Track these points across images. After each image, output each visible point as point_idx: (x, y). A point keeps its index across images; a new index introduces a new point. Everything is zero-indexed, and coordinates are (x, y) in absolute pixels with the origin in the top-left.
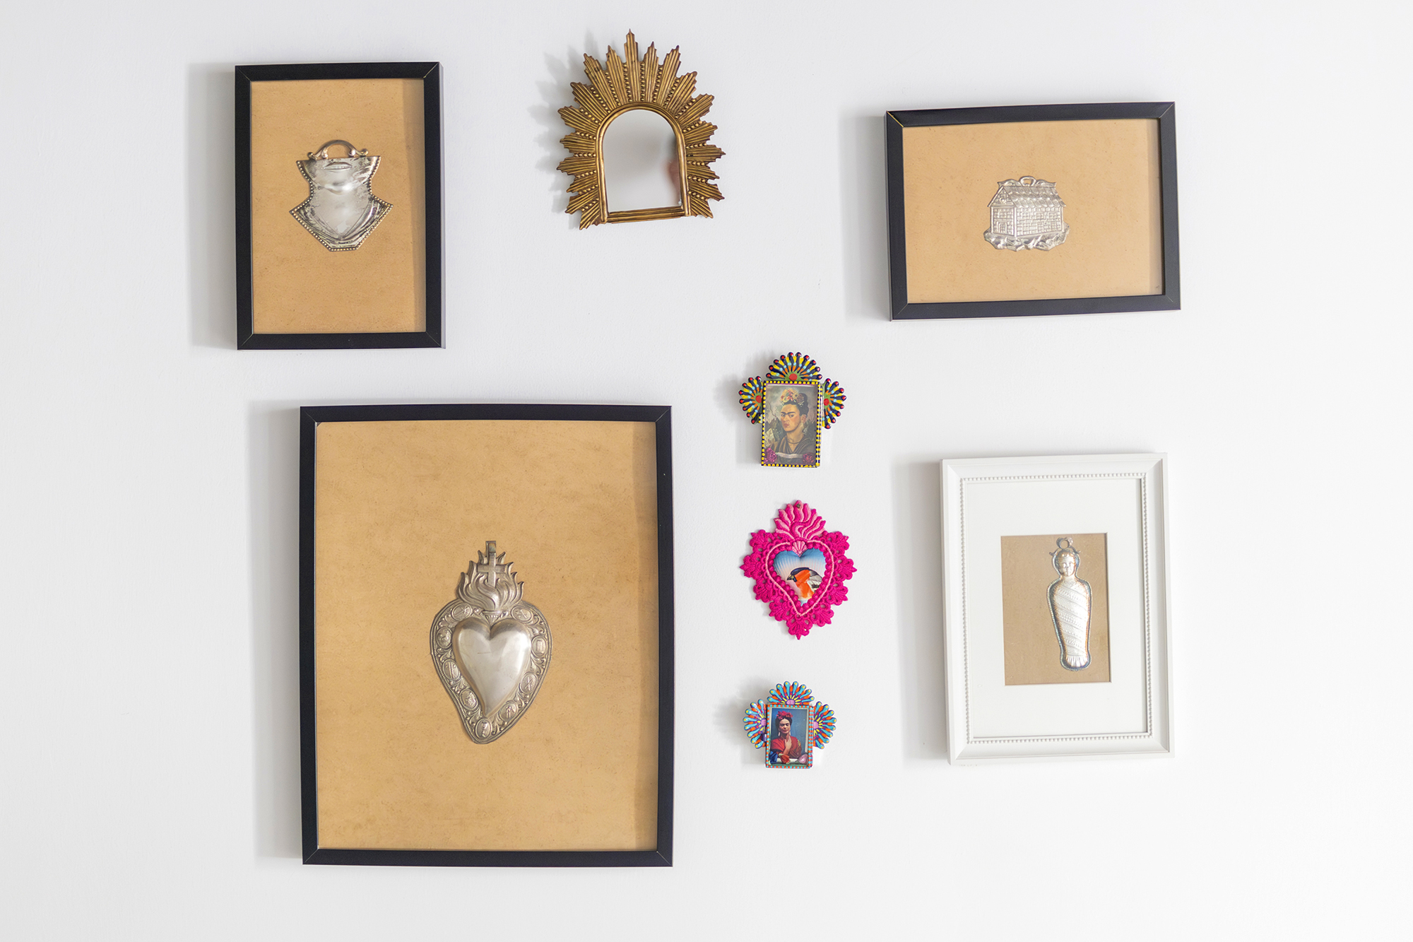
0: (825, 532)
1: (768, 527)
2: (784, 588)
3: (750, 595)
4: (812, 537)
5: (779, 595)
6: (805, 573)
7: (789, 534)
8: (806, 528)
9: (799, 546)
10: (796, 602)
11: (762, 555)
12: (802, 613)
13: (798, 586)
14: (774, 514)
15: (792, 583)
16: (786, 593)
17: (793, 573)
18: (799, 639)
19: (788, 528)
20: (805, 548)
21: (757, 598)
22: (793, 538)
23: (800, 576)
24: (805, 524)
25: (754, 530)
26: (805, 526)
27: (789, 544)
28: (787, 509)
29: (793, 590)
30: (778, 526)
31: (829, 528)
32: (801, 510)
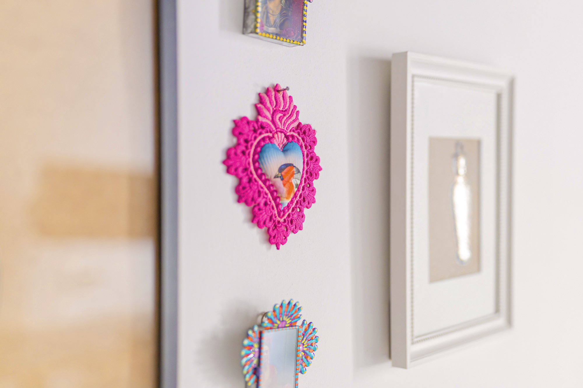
0: (300, 124)
1: (250, 114)
2: (268, 188)
3: (232, 197)
4: (290, 128)
5: (264, 197)
6: (290, 170)
7: (270, 123)
8: (285, 118)
9: (280, 138)
10: (278, 205)
11: (247, 147)
12: (281, 218)
13: (284, 185)
14: (254, 99)
15: (279, 182)
16: (269, 196)
17: (281, 170)
18: (278, 248)
19: (269, 116)
20: (285, 141)
21: (239, 201)
22: (274, 129)
23: (286, 173)
24: (284, 112)
25: (236, 117)
26: (284, 115)
27: (271, 135)
28: (268, 91)
29: (276, 191)
30: (259, 112)
31: (303, 120)
32: (280, 95)
